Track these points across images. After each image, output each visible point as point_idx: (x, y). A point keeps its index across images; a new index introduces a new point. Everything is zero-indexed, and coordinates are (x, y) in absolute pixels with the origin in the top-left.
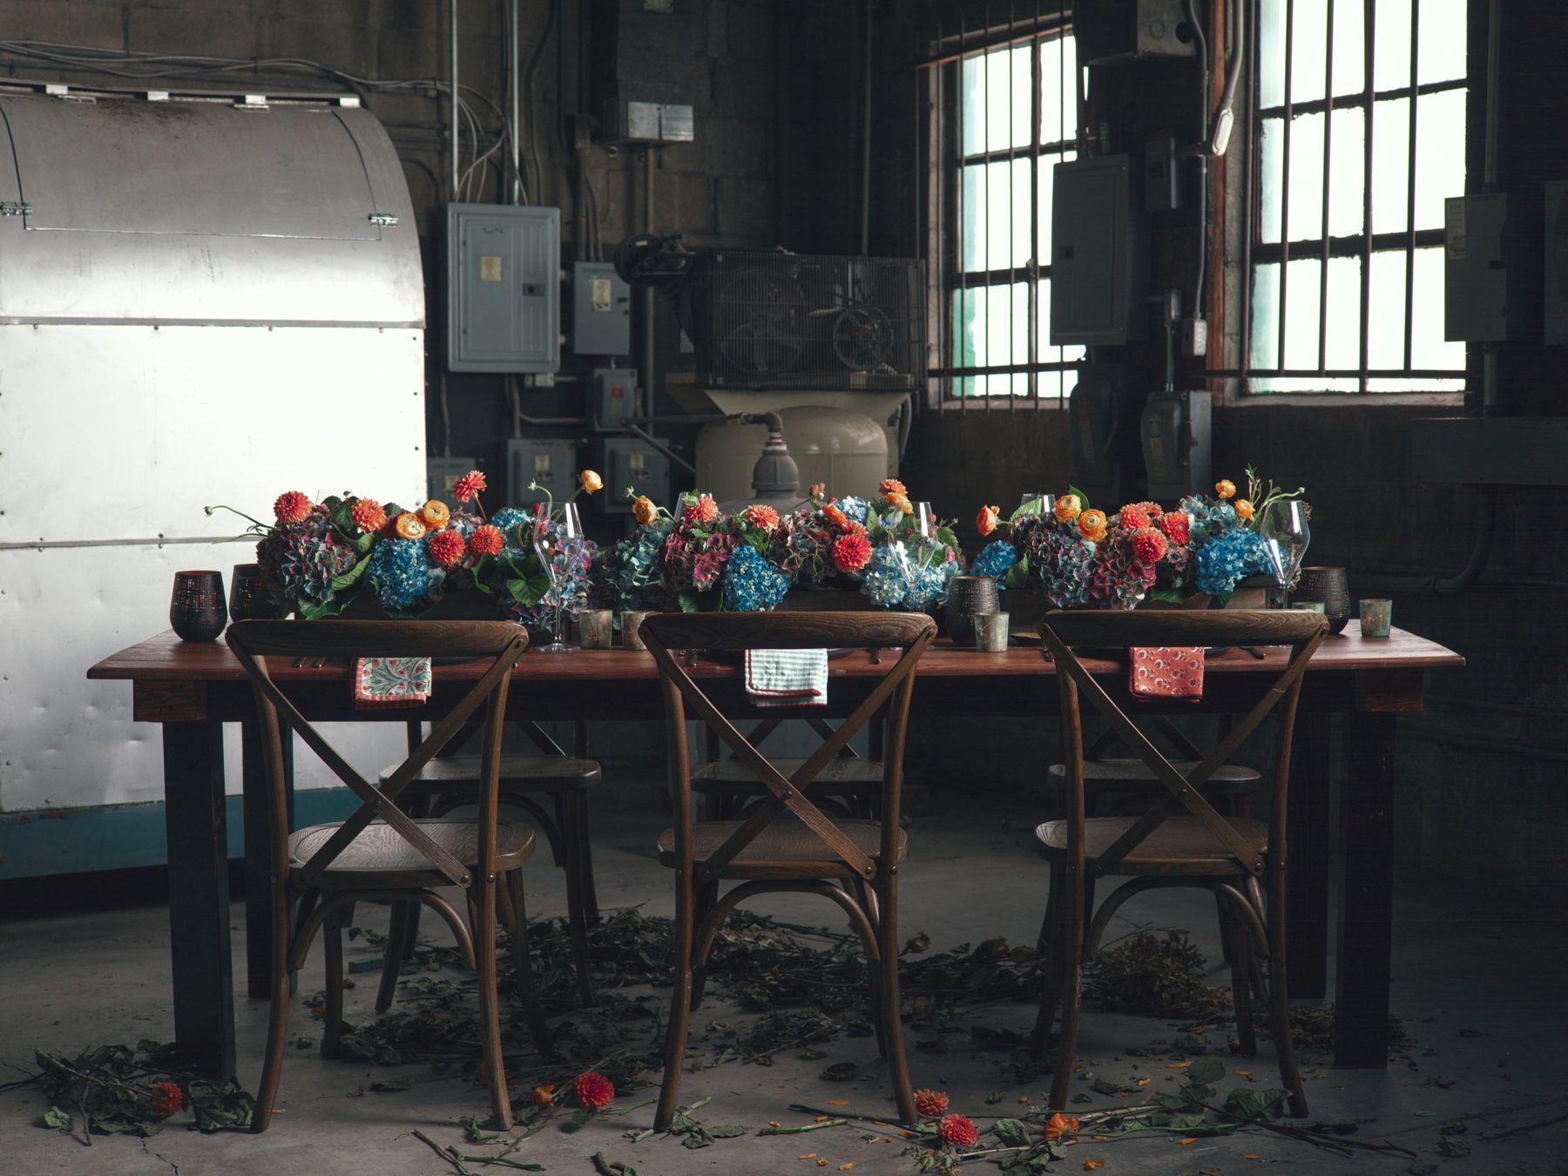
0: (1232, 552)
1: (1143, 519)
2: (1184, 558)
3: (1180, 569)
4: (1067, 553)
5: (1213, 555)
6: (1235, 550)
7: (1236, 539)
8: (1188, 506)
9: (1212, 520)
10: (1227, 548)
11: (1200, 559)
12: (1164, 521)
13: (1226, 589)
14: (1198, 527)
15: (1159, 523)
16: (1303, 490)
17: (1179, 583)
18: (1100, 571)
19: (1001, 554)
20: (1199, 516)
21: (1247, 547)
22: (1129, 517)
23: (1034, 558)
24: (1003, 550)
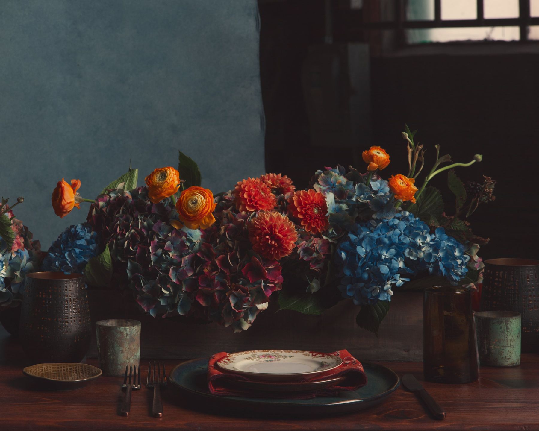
0: (388, 247)
1: (263, 199)
2: (321, 253)
3: (316, 268)
4: (161, 245)
5: (361, 251)
6: (392, 244)
7: (394, 227)
8: (326, 182)
9: (357, 201)
10: (379, 241)
11: (343, 255)
12: (292, 201)
13: (381, 298)
14: (340, 210)
15: (287, 203)
16: (480, 157)
17: (315, 286)
18: (206, 271)
19: (79, 242)
20: (341, 195)
21: (408, 240)
22: (245, 196)
23: (118, 250)
24: (81, 238)
